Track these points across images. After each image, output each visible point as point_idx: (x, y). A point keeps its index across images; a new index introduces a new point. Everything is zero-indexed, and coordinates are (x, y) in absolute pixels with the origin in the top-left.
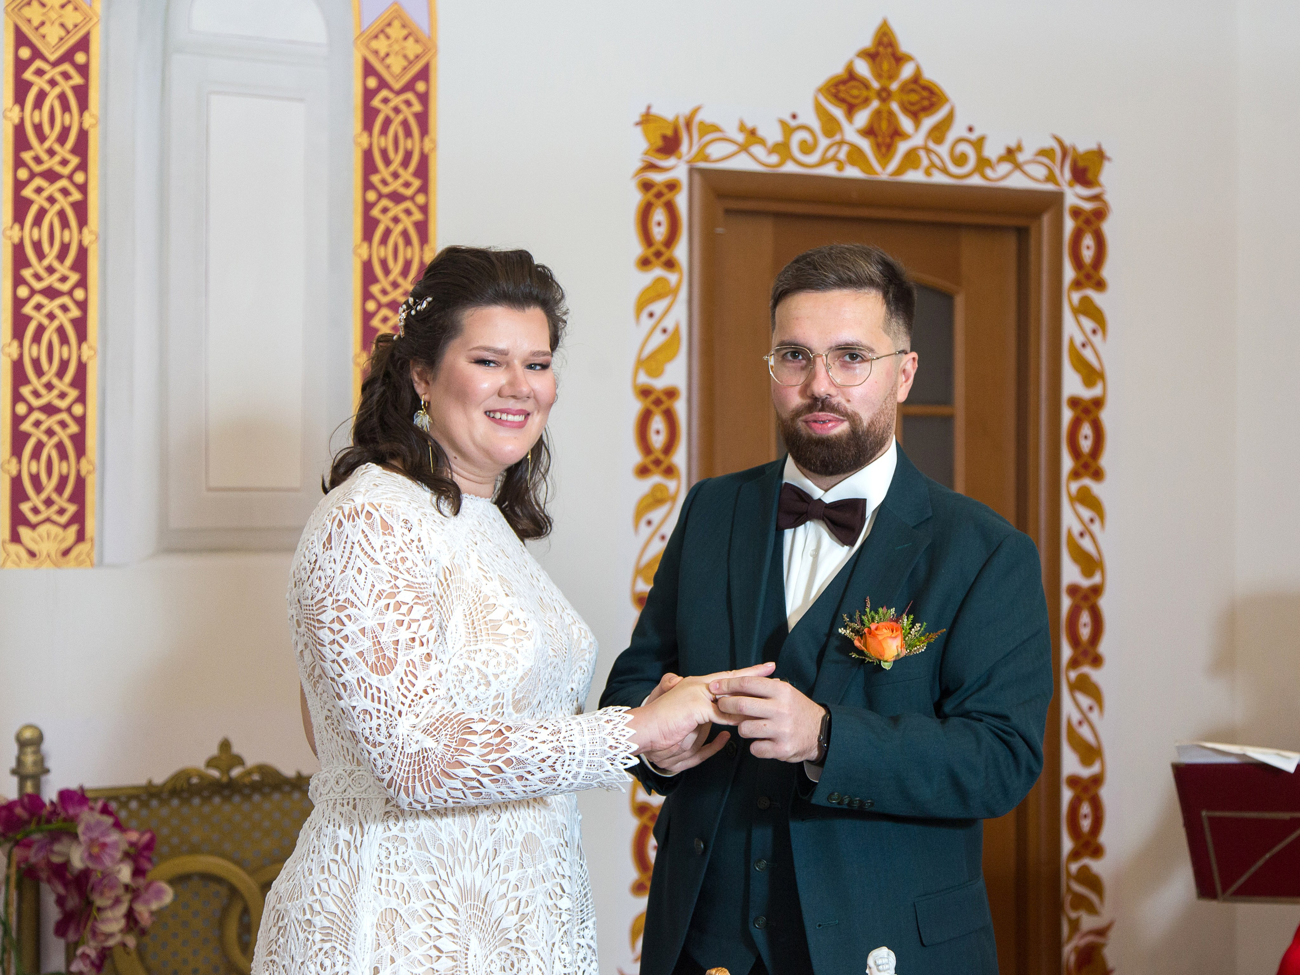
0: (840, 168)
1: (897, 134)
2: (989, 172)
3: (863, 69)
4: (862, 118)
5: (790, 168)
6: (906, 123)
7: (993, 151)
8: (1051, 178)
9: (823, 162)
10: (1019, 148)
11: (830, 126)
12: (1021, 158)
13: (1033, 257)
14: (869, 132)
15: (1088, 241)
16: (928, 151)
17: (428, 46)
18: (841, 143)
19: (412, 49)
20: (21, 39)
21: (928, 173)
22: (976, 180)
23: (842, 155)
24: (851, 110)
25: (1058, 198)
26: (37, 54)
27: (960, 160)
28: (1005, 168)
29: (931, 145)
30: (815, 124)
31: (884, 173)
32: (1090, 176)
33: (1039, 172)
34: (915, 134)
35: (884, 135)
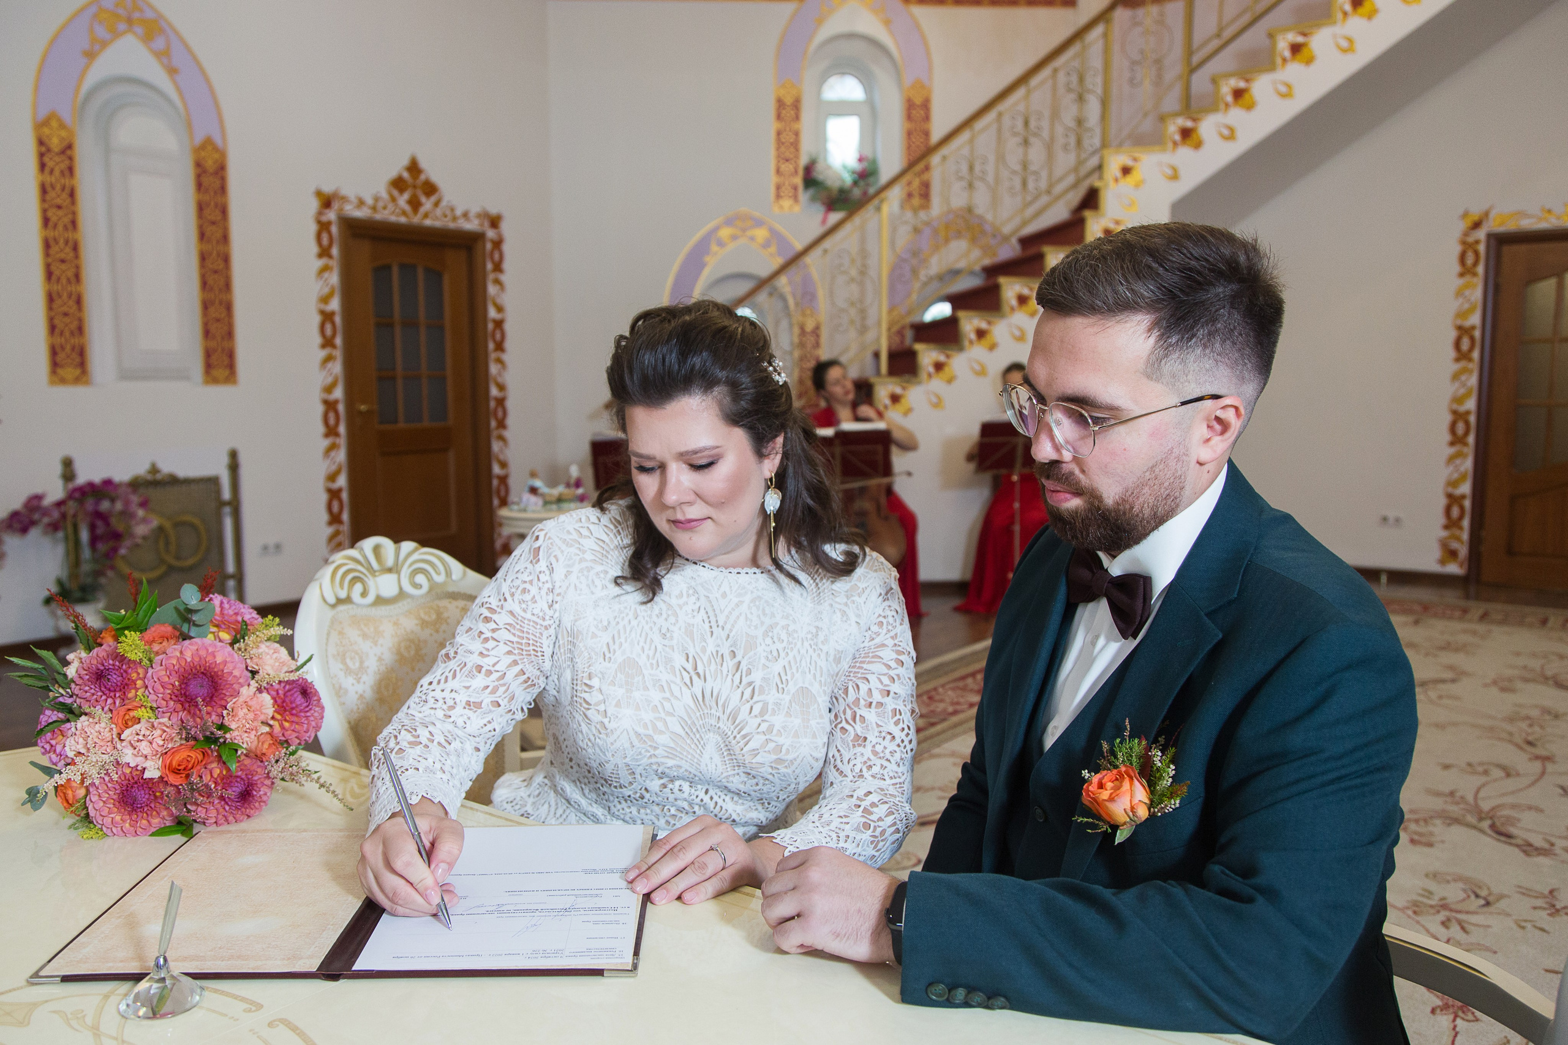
1: (420, 204)
2: (457, 222)
3: (406, 175)
4: (406, 196)
5: (378, 217)
6: (423, 199)
7: (459, 212)
8: (482, 225)
9: (391, 215)
10: (469, 213)
11: (393, 199)
12: (469, 217)
13: (474, 259)
14: (409, 202)
15: (496, 253)
16: (433, 212)
17: (223, 155)
18: (398, 207)
19: (216, 156)
20: (41, 142)
21: (432, 221)
22: (451, 225)
23: (398, 212)
24: (401, 192)
25: (484, 234)
26: (49, 150)
27: (445, 216)
28: (463, 220)
29: (434, 209)
30: (387, 198)
31: (416, 220)
32: (497, 225)
33: (477, 223)
34: (427, 204)
35: (415, 204)
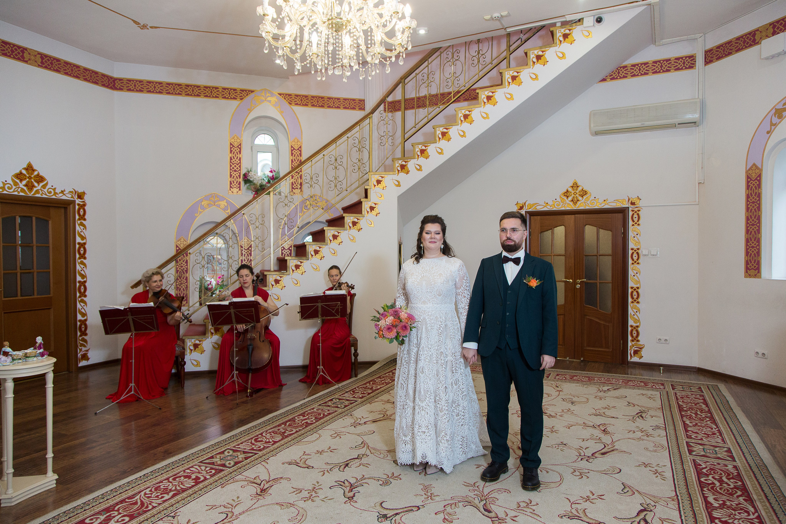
0: (19, 193)
1: (34, 186)
2: (57, 195)
3: (24, 172)
4: (24, 182)
5: (5, 192)
6: (36, 184)
7: (58, 191)
8: (72, 197)
9: (14, 191)
10: (65, 191)
11: (16, 184)
12: (65, 193)
13: (68, 213)
14: (26, 185)
15: (82, 210)
16: (42, 190)
18: (19, 187)
21: (41, 195)
22: (54, 197)
23: (19, 190)
24: (21, 181)
25: (75, 201)
27: (50, 193)
28: (61, 195)
29: (42, 189)
30: (12, 183)
31: (30, 194)
32: (82, 197)
33: (70, 196)
34: (38, 187)
35: (30, 187)
